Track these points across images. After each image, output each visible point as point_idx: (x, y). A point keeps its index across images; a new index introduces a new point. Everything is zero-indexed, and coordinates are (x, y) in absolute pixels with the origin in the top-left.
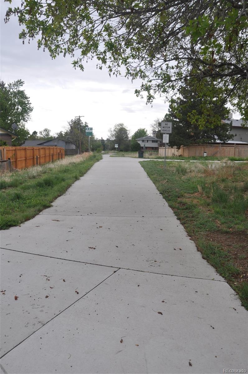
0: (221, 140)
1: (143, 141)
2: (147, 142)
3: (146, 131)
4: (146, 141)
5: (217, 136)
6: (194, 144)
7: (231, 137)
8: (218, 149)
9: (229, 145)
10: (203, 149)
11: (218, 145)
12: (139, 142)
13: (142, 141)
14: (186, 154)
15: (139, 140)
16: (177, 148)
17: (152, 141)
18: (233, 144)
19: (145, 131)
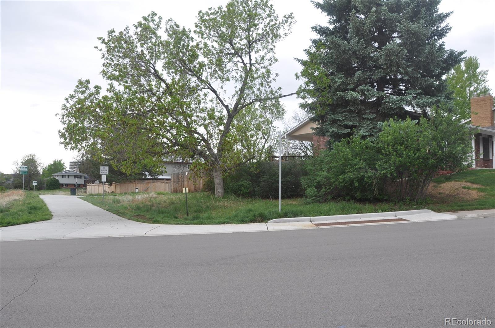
0: (152, 176)
1: (63, 176)
2: (69, 177)
3: (64, 163)
4: (67, 177)
5: (148, 173)
6: (126, 180)
7: (161, 173)
8: (149, 185)
9: (159, 181)
10: (134, 185)
11: (149, 181)
12: (57, 178)
13: (61, 177)
14: (118, 190)
15: (58, 176)
16: (108, 185)
17: (75, 176)
18: (163, 179)
19: (62, 163)
